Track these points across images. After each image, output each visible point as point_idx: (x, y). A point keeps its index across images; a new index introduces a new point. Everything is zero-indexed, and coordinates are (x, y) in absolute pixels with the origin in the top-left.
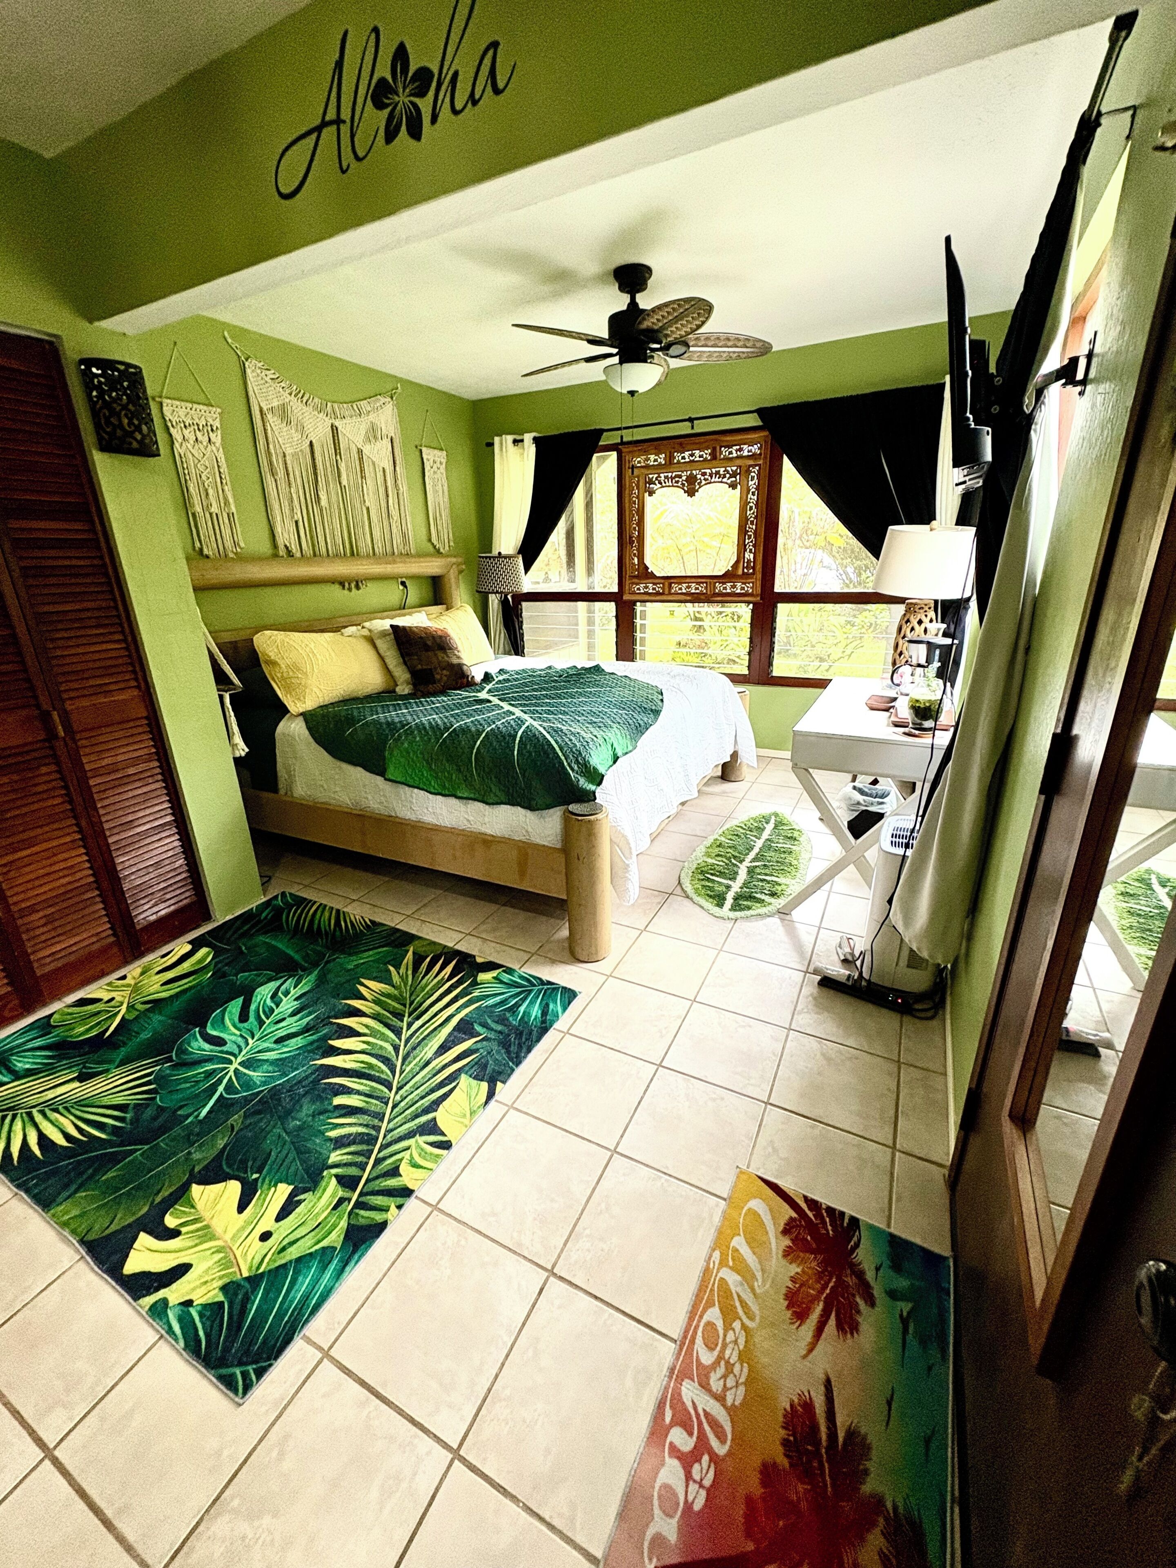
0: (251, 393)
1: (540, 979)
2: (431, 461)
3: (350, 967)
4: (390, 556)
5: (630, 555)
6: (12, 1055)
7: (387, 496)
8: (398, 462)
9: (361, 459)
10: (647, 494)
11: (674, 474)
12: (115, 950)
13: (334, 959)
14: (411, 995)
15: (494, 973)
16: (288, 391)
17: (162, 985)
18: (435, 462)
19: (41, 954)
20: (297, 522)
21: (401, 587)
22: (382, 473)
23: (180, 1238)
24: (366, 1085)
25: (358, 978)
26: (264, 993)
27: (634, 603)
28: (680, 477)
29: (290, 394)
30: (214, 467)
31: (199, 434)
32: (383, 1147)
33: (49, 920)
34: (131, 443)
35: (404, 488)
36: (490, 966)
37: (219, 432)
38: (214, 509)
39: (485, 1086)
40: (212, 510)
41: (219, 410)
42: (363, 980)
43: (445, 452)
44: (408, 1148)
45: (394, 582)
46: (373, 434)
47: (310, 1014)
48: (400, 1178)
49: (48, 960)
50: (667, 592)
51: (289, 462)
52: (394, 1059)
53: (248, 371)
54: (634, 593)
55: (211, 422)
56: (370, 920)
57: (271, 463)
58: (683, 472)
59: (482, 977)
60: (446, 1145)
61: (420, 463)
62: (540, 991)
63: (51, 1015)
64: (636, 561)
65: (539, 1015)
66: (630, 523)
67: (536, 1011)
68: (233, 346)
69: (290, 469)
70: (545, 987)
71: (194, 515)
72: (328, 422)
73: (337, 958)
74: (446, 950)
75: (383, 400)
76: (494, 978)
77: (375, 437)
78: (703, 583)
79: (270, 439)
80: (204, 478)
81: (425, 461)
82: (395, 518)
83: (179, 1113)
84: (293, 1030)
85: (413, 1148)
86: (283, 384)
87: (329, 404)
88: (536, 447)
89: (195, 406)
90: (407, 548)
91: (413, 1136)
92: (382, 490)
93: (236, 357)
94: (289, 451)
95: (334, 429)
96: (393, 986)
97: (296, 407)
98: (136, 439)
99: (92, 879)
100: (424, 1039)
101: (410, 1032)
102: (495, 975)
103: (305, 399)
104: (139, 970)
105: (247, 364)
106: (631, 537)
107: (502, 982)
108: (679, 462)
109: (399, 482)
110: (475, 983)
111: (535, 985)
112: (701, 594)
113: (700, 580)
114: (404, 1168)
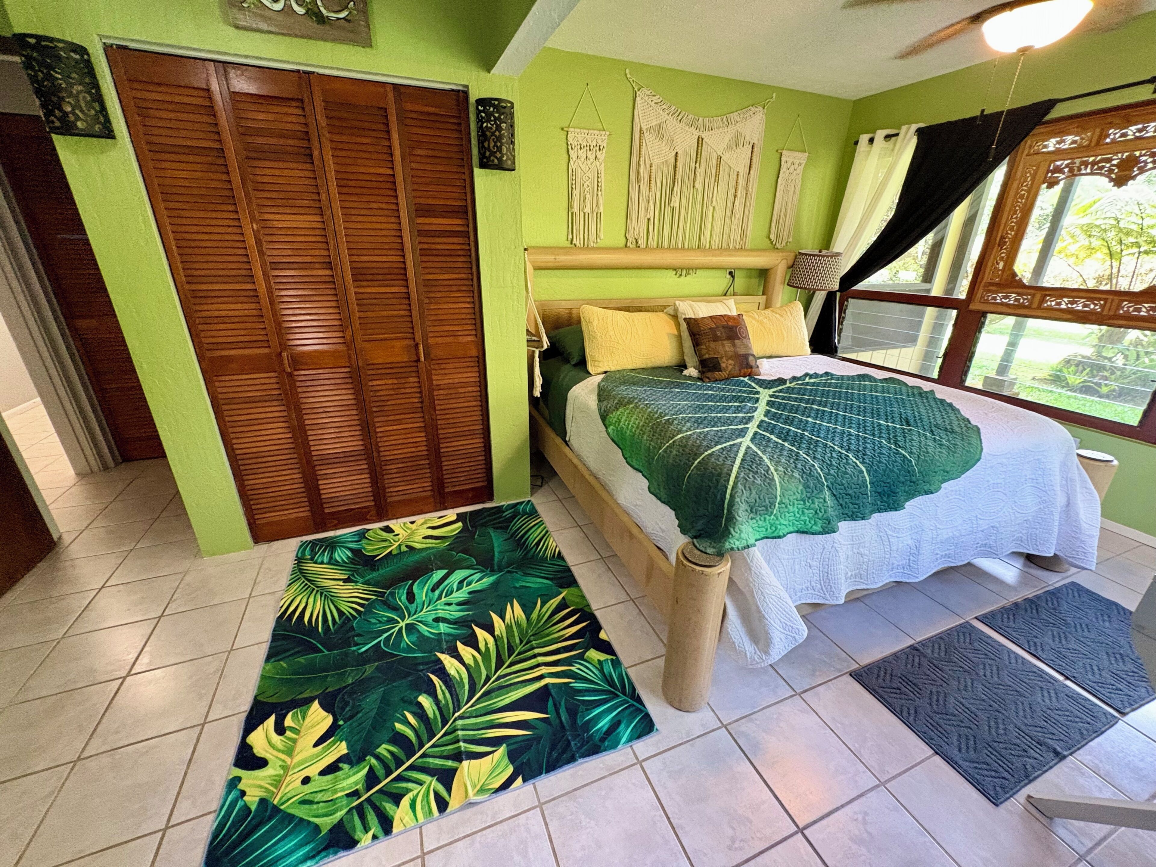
0: (636, 117)
1: (634, 689)
2: (789, 164)
3: (517, 585)
4: (722, 250)
5: (995, 258)
6: (340, 547)
7: (735, 196)
8: (754, 166)
9: (718, 166)
10: (1044, 186)
11: (1099, 158)
12: (431, 500)
13: (513, 572)
14: (533, 635)
15: (603, 657)
16: (667, 112)
17: (424, 538)
18: (793, 164)
19: (392, 490)
20: (649, 219)
21: (728, 276)
22: (735, 177)
23: (281, 738)
24: (445, 697)
25: (514, 597)
26: (459, 575)
27: (984, 314)
28: (1109, 160)
29: (668, 114)
30: (594, 177)
31: (589, 153)
32: (411, 768)
33: (400, 471)
34: (493, 161)
35: (754, 189)
36: (606, 647)
37: (604, 150)
38: (588, 210)
39: (510, 769)
40: (585, 210)
41: (608, 133)
42: (515, 602)
43: (807, 154)
44: (420, 783)
45: (723, 271)
46: (736, 142)
47: (468, 610)
48: (395, 808)
49: (394, 494)
50: (1035, 305)
51: (653, 171)
52: (478, 687)
53: (638, 99)
54: (987, 302)
55: (600, 143)
56: (559, 553)
57: (638, 173)
58: (1116, 154)
59: (593, 654)
60: (442, 805)
61: (777, 165)
62: (625, 702)
63: (369, 530)
64: (1001, 265)
65: (605, 729)
66: (1007, 220)
67: (604, 723)
68: (631, 80)
69: (653, 176)
70: (632, 702)
71: (572, 213)
72: (696, 134)
73: (516, 572)
74: (586, 609)
75: (753, 109)
76: (599, 660)
77: (737, 145)
78: (1100, 299)
79: (643, 153)
80: (585, 186)
81: (783, 163)
82: (737, 216)
83: (356, 638)
84: (448, 617)
85: (425, 786)
86: (663, 107)
87: (701, 119)
88: (918, 139)
89: (591, 131)
90: (743, 242)
91: (432, 776)
92: (731, 192)
93: (631, 88)
94: (655, 162)
95: (700, 140)
96: (528, 619)
97: (672, 124)
98: (496, 157)
99: (425, 453)
100: (511, 685)
101: (509, 670)
102: (602, 659)
103: (680, 117)
104: (423, 520)
105: (638, 93)
106: (1003, 238)
107: (601, 671)
108: (1114, 141)
109: (750, 184)
110: (581, 656)
111: (624, 694)
112: (1092, 312)
113: (1092, 295)
114: (405, 802)
